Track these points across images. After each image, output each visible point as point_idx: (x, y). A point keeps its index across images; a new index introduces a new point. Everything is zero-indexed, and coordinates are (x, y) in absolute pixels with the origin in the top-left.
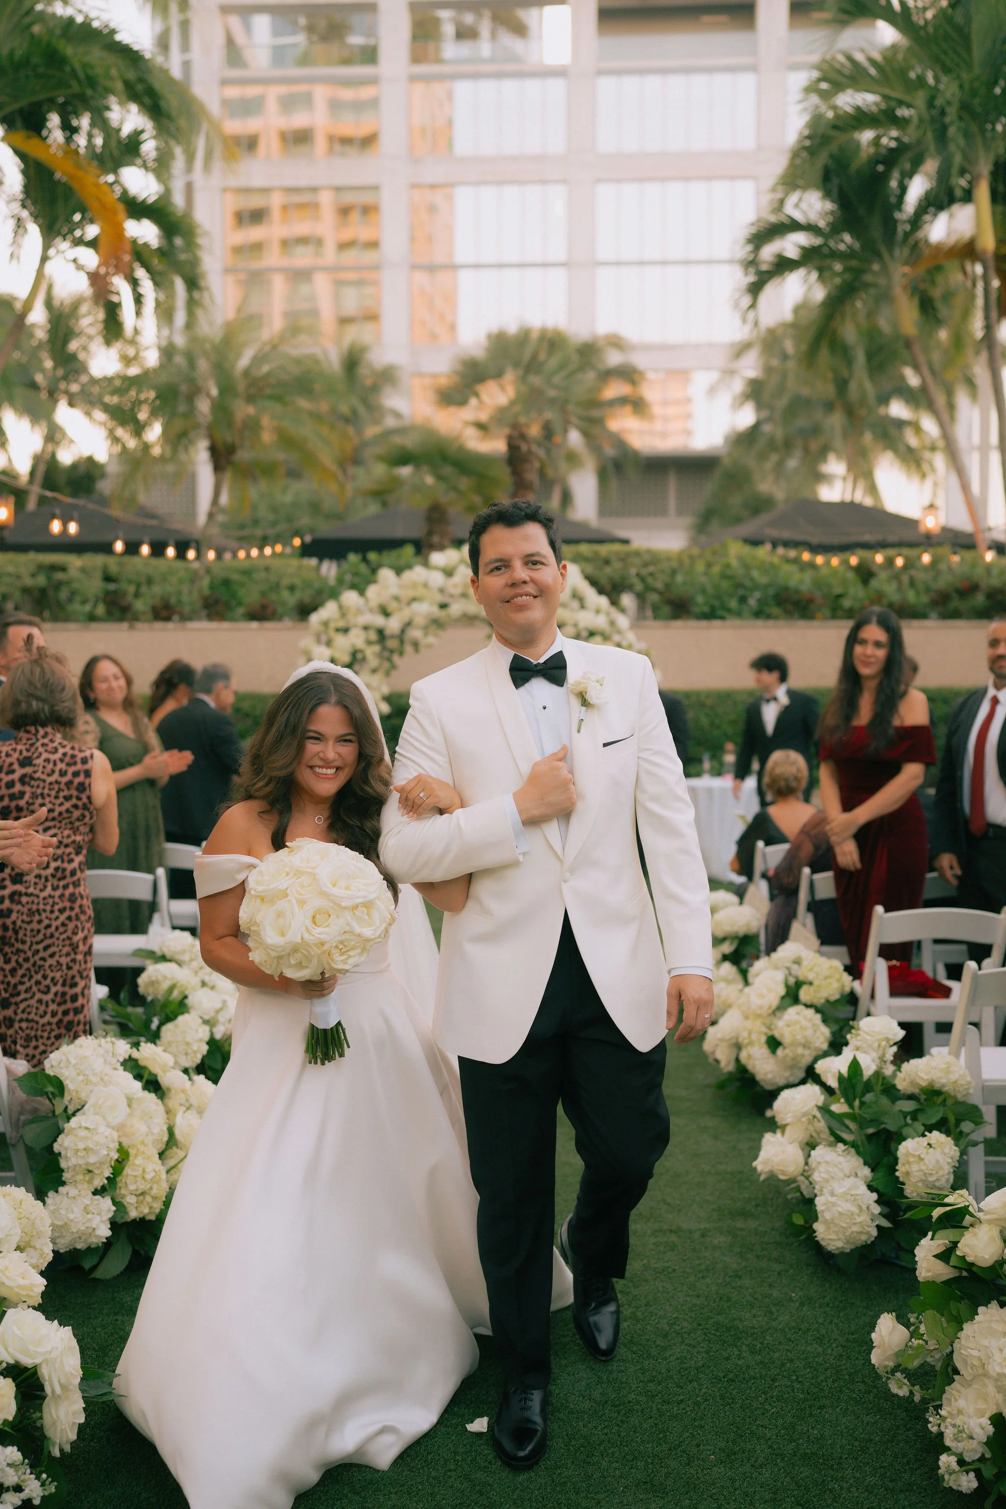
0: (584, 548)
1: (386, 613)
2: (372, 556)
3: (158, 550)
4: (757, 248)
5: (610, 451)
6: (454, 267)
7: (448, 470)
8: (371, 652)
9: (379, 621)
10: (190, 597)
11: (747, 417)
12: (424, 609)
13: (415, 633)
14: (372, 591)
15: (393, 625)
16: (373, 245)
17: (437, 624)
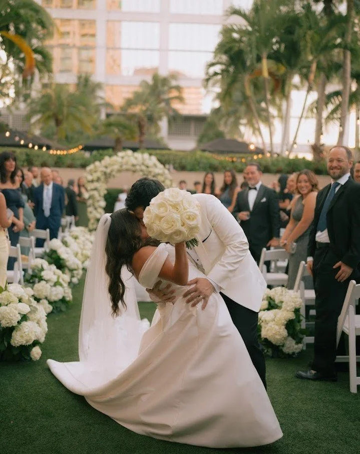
0: (158, 151)
1: (106, 167)
2: (101, 152)
3: (40, 147)
4: (208, 69)
5: (171, 113)
6: (120, 49)
7: (121, 129)
8: (103, 178)
9: (104, 169)
10: (51, 161)
11: (217, 104)
12: (116, 167)
13: (114, 173)
14: (103, 162)
15: (108, 171)
16: (93, 35)
17: (119, 171)
